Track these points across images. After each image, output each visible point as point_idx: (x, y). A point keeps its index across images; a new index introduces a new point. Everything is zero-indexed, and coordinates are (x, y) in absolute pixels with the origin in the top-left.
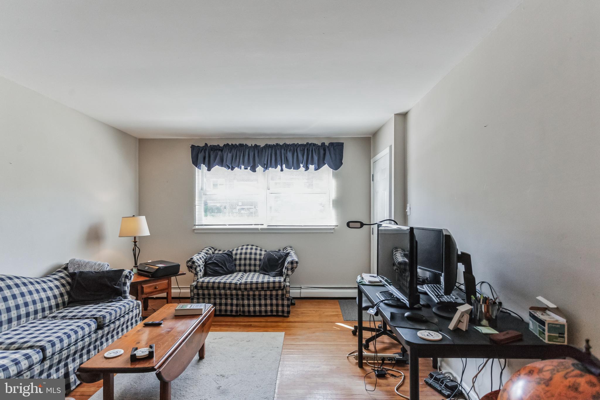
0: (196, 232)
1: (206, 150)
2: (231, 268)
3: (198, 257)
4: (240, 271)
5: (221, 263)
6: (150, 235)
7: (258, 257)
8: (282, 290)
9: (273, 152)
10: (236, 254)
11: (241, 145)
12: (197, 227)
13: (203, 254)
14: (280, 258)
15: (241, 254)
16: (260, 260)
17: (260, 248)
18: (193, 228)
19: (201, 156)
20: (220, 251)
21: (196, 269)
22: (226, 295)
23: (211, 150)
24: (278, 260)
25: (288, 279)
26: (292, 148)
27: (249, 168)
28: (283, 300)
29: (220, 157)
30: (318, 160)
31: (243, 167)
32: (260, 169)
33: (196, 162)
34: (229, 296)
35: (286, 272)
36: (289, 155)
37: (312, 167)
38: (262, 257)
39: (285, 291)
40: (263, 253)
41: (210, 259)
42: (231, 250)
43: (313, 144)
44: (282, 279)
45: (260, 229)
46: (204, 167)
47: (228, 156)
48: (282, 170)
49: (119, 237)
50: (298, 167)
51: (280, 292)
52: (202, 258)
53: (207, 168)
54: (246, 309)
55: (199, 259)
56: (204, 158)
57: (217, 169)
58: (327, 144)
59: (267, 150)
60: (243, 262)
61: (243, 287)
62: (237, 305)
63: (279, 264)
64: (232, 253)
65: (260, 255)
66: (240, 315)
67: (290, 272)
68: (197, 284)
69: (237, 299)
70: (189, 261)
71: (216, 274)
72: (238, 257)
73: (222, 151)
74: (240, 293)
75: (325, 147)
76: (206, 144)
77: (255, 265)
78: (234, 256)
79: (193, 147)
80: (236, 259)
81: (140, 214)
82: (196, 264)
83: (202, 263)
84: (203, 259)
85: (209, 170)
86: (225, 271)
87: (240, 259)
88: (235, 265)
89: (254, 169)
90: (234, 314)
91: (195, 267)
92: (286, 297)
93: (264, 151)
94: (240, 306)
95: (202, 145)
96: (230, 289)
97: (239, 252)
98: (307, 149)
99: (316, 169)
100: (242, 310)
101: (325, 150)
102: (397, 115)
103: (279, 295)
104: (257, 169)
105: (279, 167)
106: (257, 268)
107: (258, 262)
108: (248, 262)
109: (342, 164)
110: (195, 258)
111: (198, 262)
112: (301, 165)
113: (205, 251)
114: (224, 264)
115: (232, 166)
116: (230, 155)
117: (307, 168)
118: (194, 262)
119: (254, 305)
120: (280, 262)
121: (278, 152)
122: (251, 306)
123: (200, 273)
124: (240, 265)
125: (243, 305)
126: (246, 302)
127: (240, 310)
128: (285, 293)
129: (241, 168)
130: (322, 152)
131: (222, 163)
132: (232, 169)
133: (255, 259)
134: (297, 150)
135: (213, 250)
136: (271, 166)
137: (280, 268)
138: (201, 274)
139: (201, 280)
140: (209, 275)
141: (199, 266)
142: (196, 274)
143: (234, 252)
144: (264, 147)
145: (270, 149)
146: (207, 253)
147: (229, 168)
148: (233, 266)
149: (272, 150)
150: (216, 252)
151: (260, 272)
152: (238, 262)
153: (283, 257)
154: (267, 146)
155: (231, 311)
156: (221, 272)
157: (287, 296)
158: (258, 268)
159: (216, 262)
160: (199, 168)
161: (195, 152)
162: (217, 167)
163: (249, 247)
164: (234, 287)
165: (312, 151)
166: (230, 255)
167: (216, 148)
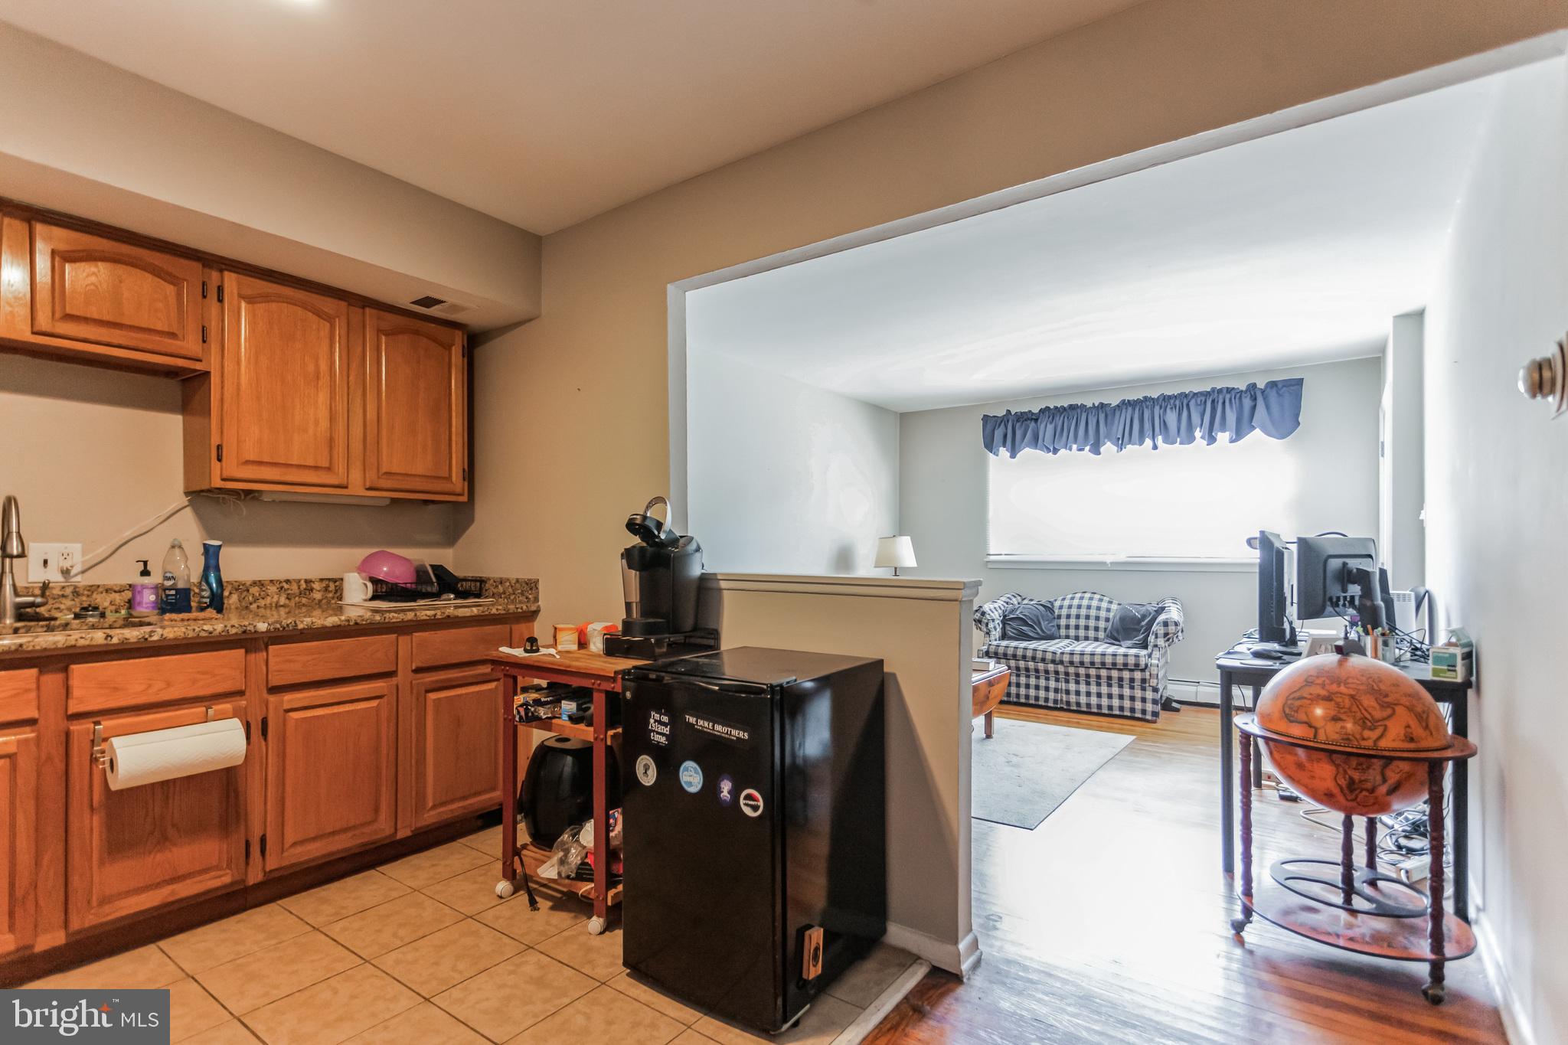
0: (990, 566)
1: (1008, 421)
2: (1050, 630)
3: (992, 607)
4: (1067, 637)
5: (1031, 619)
6: (916, 565)
7: (1103, 614)
8: (1143, 670)
9: (1137, 411)
10: (1061, 607)
11: (1072, 407)
12: (992, 558)
13: (1000, 603)
14: (1144, 617)
15: (1070, 607)
16: (1107, 620)
17: (1108, 599)
18: (985, 560)
19: (999, 434)
20: (1031, 600)
21: (987, 625)
22: (1037, 671)
23: (1018, 421)
24: (1140, 621)
25: (1156, 654)
26: (1177, 403)
27: (1087, 448)
28: (1144, 689)
29: (1033, 431)
30: (1239, 421)
31: (1075, 447)
32: (1108, 447)
33: (990, 445)
34: (1042, 674)
35: (1152, 641)
36: (1171, 417)
37: (1223, 437)
38: (1111, 615)
39: (1148, 673)
40: (1114, 607)
41: (1012, 611)
42: (1052, 600)
43: (1228, 388)
44: (1143, 652)
45: (1111, 563)
46: (1004, 452)
47: (1047, 429)
48: (1155, 447)
49: (875, 567)
50: (1191, 439)
51: (1138, 675)
52: (998, 609)
53: (1009, 454)
54: (1073, 698)
55: (994, 610)
56: (1005, 436)
57: (1027, 452)
58: (1261, 385)
59: (1124, 411)
60: (1073, 622)
61: (1066, 658)
62: (1056, 690)
63: (1142, 627)
64: (1052, 605)
65: (1108, 610)
66: (1061, 709)
67: (1161, 642)
68: (988, 648)
69: (1057, 680)
70: (977, 611)
71: (1024, 637)
72: (1064, 612)
73: (1036, 420)
74: (1061, 668)
75: (1255, 393)
76: (1009, 412)
77: (1097, 629)
78: (1057, 612)
79: (986, 418)
80: (1059, 617)
81: (901, 535)
82: (987, 616)
83: (998, 616)
84: (1000, 611)
85: (1013, 456)
86: (1038, 633)
87: (1068, 617)
88: (1059, 627)
89: (1096, 450)
90: (1051, 704)
91: (986, 621)
92: (1150, 686)
93: (1118, 413)
94: (1061, 692)
95: (1001, 413)
96: (1043, 660)
97: (1066, 603)
98: (1213, 401)
99: (1232, 441)
100: (1064, 699)
101: (1254, 399)
102: (1399, 317)
103: (1136, 681)
104: (1102, 449)
105: (1148, 442)
106: (1101, 635)
107: (1102, 624)
108: (1082, 622)
109: (1299, 424)
110: (986, 607)
111: (992, 614)
112: (1198, 434)
113: (1004, 599)
114: (1037, 622)
115: (1054, 448)
116: (1050, 428)
117: (1212, 440)
118: (983, 614)
119: (1088, 694)
120: (1143, 623)
121: (1147, 413)
123: (994, 633)
124: (1068, 627)
125: (1068, 692)
126: (1072, 687)
127: (1061, 700)
128: (1148, 677)
129: (1070, 449)
130: (1247, 403)
131: (1035, 442)
132: (1055, 451)
133: (1097, 618)
134: (1188, 405)
135: (1019, 598)
136: (1130, 442)
137: (1143, 633)
138: (996, 633)
139: (995, 643)
140: (1012, 639)
141: (993, 620)
142: (988, 633)
143: (1057, 604)
144: (1118, 406)
145: (1130, 409)
146: (1007, 603)
147: (1049, 450)
148: (1053, 626)
149: (1134, 409)
150: (1025, 602)
151: (1106, 640)
152: (1063, 622)
153: (1150, 614)
154: (1125, 404)
155: (1047, 700)
156: (1031, 634)
157: (1151, 684)
158: (1103, 634)
159: (1022, 616)
160: (996, 453)
161: (989, 427)
162: (1027, 450)
163: (1087, 595)
164: (1050, 658)
165: (1224, 403)
166: (1049, 608)
167: (1025, 417)
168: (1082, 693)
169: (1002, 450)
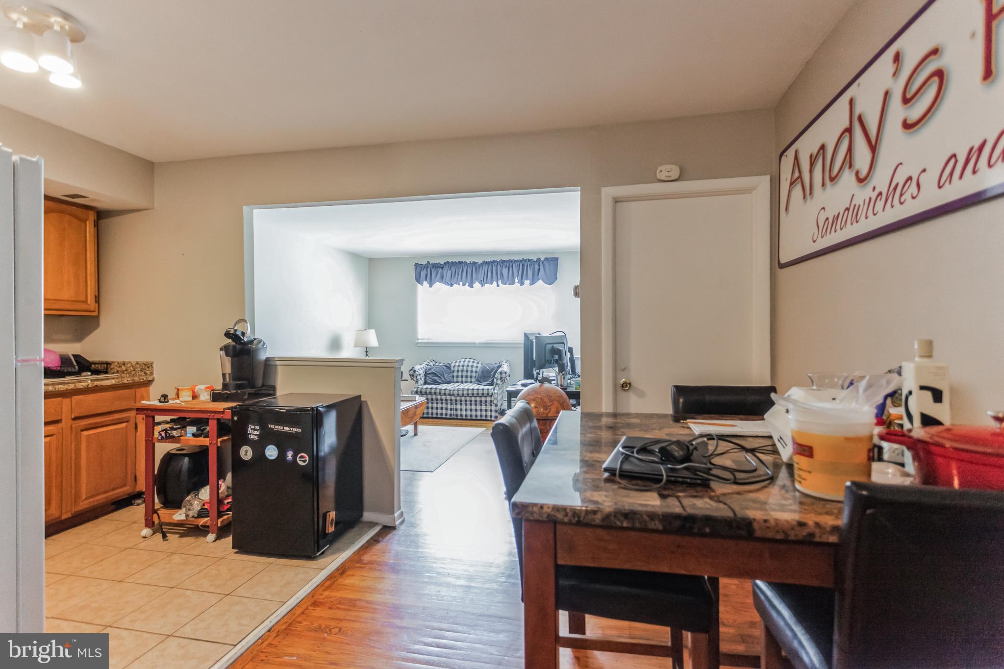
0: (418, 345)
1: (428, 267)
2: (448, 378)
3: (419, 367)
4: (457, 382)
5: (439, 373)
6: (377, 345)
7: (474, 369)
8: (491, 396)
9: (490, 267)
10: (454, 366)
11: (460, 263)
12: (420, 341)
13: (424, 365)
14: (492, 370)
15: (459, 366)
16: (476, 372)
17: (477, 362)
18: (416, 342)
19: (423, 273)
20: (440, 363)
21: (417, 377)
22: (442, 400)
23: (433, 268)
24: (490, 372)
25: (497, 388)
26: (508, 264)
27: (467, 284)
28: (491, 405)
29: (441, 273)
30: (533, 275)
31: (461, 283)
32: (477, 285)
33: (418, 280)
34: (444, 401)
35: (496, 381)
36: (505, 271)
37: (527, 282)
38: (478, 369)
39: (493, 398)
40: (480, 365)
41: (430, 369)
42: (450, 363)
43: (529, 259)
44: (491, 387)
45: (478, 343)
47: (447, 273)
48: (498, 285)
49: (355, 347)
50: (513, 283)
51: (488, 399)
52: (423, 368)
53: (428, 285)
54: (459, 413)
55: (420, 369)
56: (427, 275)
57: (438, 285)
58: (542, 259)
59: (484, 266)
60: (460, 374)
61: (456, 393)
62: (451, 409)
63: (491, 375)
64: (451, 365)
65: (477, 367)
66: (454, 419)
67: (499, 382)
68: (417, 389)
69: (451, 404)
70: (411, 370)
71: (435, 383)
72: (456, 369)
73: (442, 268)
74: (453, 398)
75: (540, 263)
76: (428, 262)
77: (471, 377)
78: (452, 369)
79: (416, 265)
80: (454, 371)
81: (369, 329)
82: (417, 373)
83: (422, 372)
84: (424, 370)
85: (431, 286)
86: (443, 381)
87: (458, 371)
88: (453, 377)
89: (471, 286)
90: (448, 417)
91: (416, 375)
92: (494, 404)
93: (481, 267)
94: (453, 410)
95: (424, 263)
96: (445, 394)
97: (457, 364)
98: (523, 265)
99: (531, 285)
100: (455, 413)
101: (539, 265)
103: (488, 402)
104: (474, 285)
105: (495, 283)
106: (473, 380)
107: (474, 374)
108: (464, 374)
109: (557, 279)
110: (416, 368)
111: (419, 371)
112: (516, 280)
113: (426, 363)
114: (442, 375)
115: (451, 283)
116: (449, 272)
117: (522, 284)
118: (415, 371)
119: (466, 410)
120: (492, 373)
121: (494, 268)
123: (420, 381)
124: (457, 377)
125: (456, 410)
126: (459, 407)
127: (453, 414)
128: (493, 399)
129: (459, 285)
130: (536, 266)
131: (442, 279)
132: (452, 285)
133: (472, 372)
134: (512, 266)
135: (434, 362)
136: (487, 283)
137: (491, 378)
138: (421, 382)
139: (421, 387)
140: (429, 384)
141: (420, 375)
142: (417, 382)
144: (481, 264)
145: (487, 266)
146: (427, 365)
147: (449, 285)
148: (450, 376)
149: (489, 266)
150: (437, 364)
151: (475, 383)
152: (455, 374)
153: (495, 368)
154: (485, 263)
155: (446, 414)
156: (439, 381)
159: (435, 372)
160: (422, 284)
161: (418, 269)
162: (438, 283)
163: (467, 360)
164: (448, 393)
165: (527, 266)
166: (448, 367)
167: (437, 266)
168: (463, 410)
169: (425, 283)
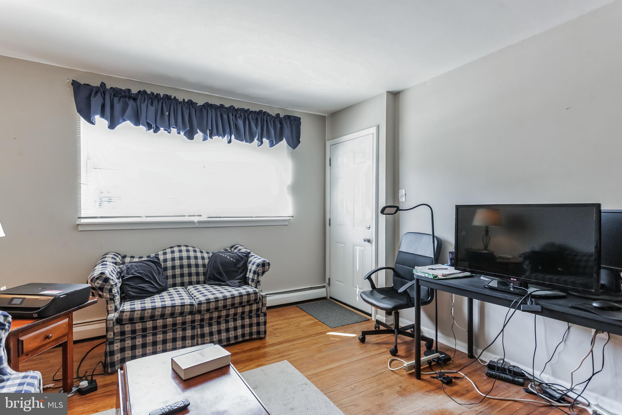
0: (80, 228)
1: (104, 94)
2: (163, 282)
5: (146, 276)
6: (5, 235)
8: (258, 303)
9: (218, 114)
10: (165, 261)
11: (168, 98)
13: (111, 265)
14: (238, 261)
15: (173, 259)
16: (204, 266)
17: (200, 250)
18: (77, 223)
19: (95, 102)
20: (133, 257)
21: (110, 291)
23: (116, 96)
24: (235, 264)
25: (259, 288)
26: (242, 114)
27: (183, 133)
28: (258, 316)
29: (133, 108)
30: (275, 133)
31: (173, 130)
32: (199, 135)
33: (85, 111)
35: (255, 278)
36: (240, 123)
37: (268, 142)
38: (206, 261)
40: (205, 255)
41: (126, 271)
43: (267, 113)
45: (197, 222)
46: (101, 122)
47: (148, 110)
48: (230, 142)
50: (251, 140)
51: (254, 307)
52: (113, 272)
53: (107, 125)
54: (207, 339)
55: (111, 274)
56: (103, 106)
57: (127, 126)
58: (282, 116)
59: (210, 111)
60: (178, 271)
61: (205, 307)
62: (193, 337)
63: (239, 268)
64: (158, 259)
65: (202, 258)
68: (120, 316)
71: (143, 294)
72: (169, 264)
73: (135, 100)
74: (197, 317)
75: (281, 119)
76: (103, 84)
77: (198, 274)
78: (162, 264)
79: (76, 84)
80: (165, 269)
82: (111, 282)
83: (117, 278)
85: (112, 126)
86: (156, 288)
87: (174, 267)
88: (167, 278)
89: (190, 135)
91: (109, 287)
92: (261, 312)
93: (205, 112)
95: (95, 83)
96: (182, 314)
97: (169, 256)
98: (261, 119)
101: (281, 123)
102: (389, 93)
103: (253, 311)
104: (196, 136)
105: (227, 137)
106: (201, 278)
107: (201, 270)
108: (186, 271)
109: (300, 142)
111: (112, 279)
112: (255, 138)
114: (151, 277)
115: (156, 127)
117: (262, 143)
118: (106, 280)
119: (220, 332)
121: (225, 116)
122: (214, 333)
123: (118, 297)
124: (174, 276)
125: (202, 335)
128: (260, 306)
129: (169, 131)
131: (136, 119)
133: (197, 266)
134: (248, 117)
135: (120, 257)
136: (218, 134)
137: (241, 273)
139: (126, 308)
141: (115, 285)
142: (112, 299)
143: (161, 257)
144: (204, 106)
145: (213, 110)
146: (115, 264)
147: (150, 129)
148: (164, 279)
149: (216, 112)
150: (128, 260)
151: (208, 282)
152: (170, 273)
153: (242, 258)
154: (208, 106)
156: (151, 290)
157: (263, 311)
158: (202, 277)
159: (138, 275)
161: (84, 94)
162: (128, 122)
163: (183, 248)
164: (188, 310)
165: (267, 121)
167: (123, 94)
169: (97, 118)
